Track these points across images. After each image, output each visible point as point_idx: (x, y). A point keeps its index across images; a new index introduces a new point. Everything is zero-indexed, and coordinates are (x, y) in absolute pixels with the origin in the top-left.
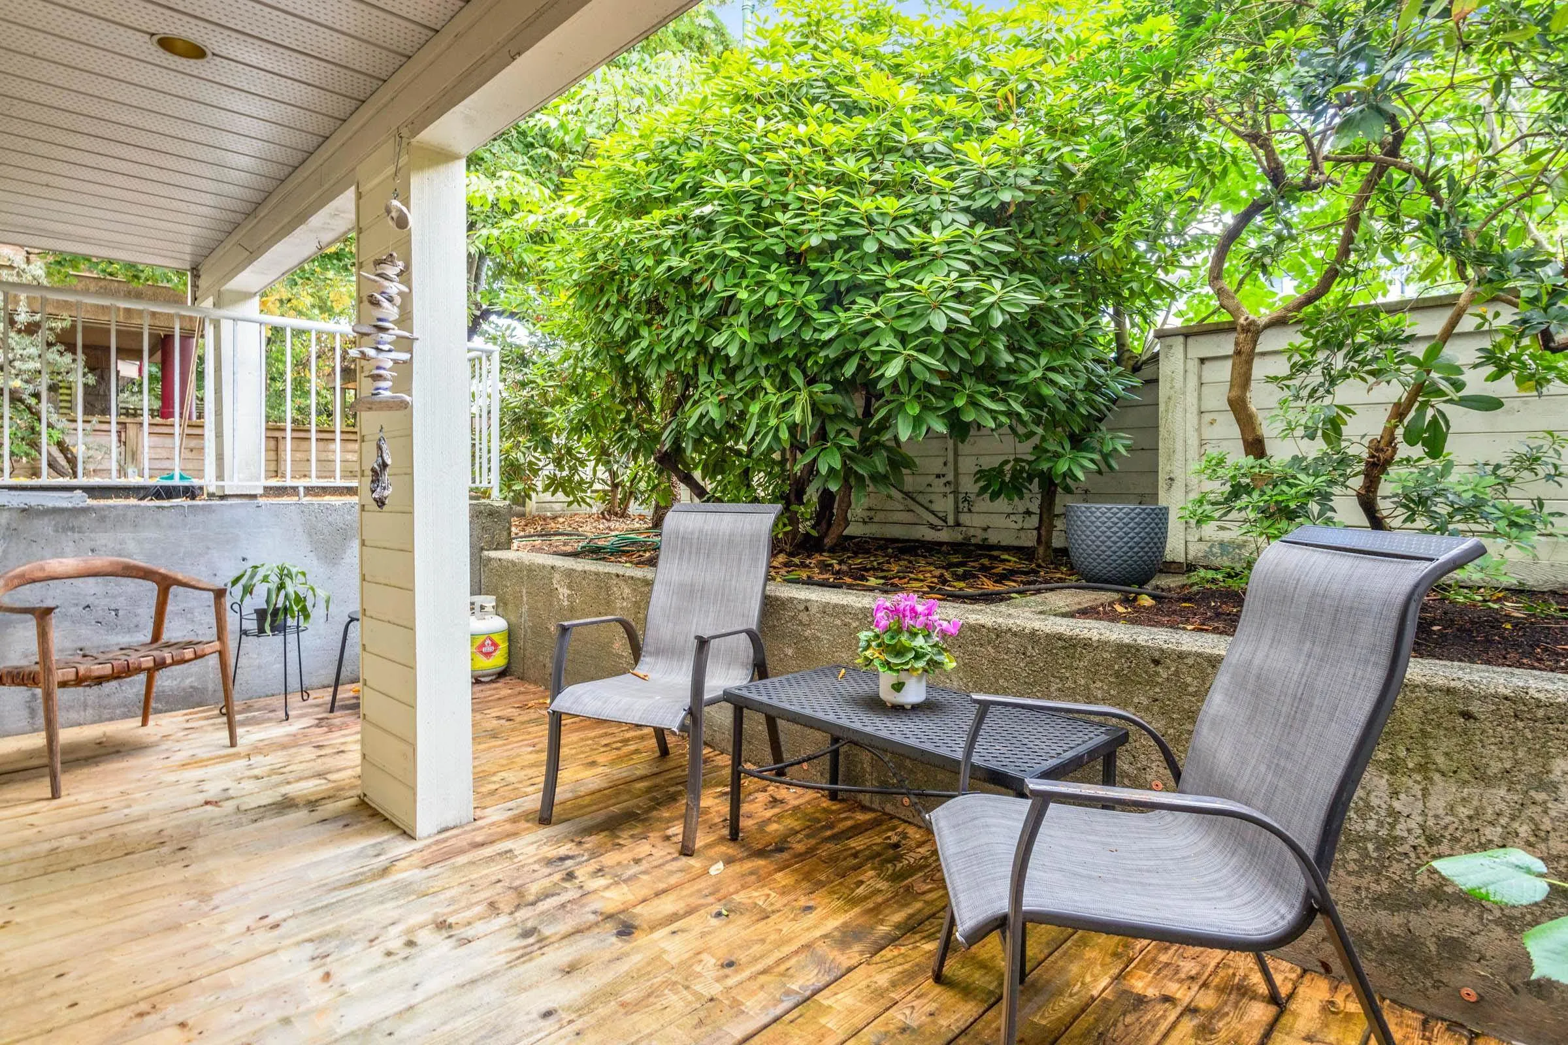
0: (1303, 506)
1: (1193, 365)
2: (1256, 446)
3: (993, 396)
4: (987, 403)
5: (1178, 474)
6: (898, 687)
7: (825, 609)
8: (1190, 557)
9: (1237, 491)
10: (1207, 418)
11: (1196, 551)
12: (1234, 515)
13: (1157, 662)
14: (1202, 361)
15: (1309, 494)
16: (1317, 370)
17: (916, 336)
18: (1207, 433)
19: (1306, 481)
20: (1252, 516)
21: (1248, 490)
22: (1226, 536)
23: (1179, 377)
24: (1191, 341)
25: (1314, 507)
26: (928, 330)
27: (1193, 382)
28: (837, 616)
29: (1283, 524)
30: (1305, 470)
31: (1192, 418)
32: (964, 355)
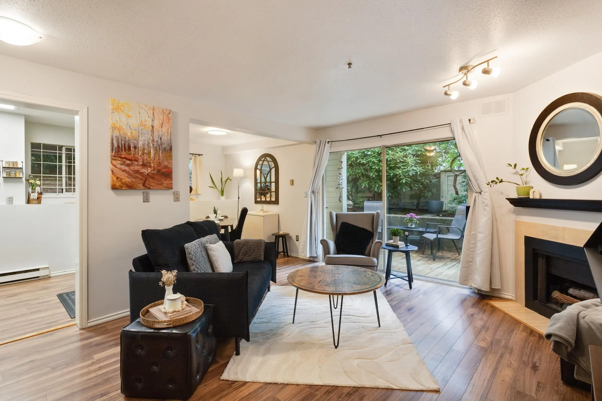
0: (463, 202)
1: (446, 177)
2: (457, 193)
3: (417, 184)
4: (416, 185)
5: (444, 195)
6: (412, 225)
7: (393, 217)
8: (446, 209)
9: (455, 199)
10: (449, 186)
11: (447, 208)
12: (454, 203)
13: (445, 221)
14: (448, 176)
15: (464, 200)
16: (465, 183)
17: (407, 176)
18: (449, 188)
19: (463, 198)
20: (457, 203)
21: (456, 199)
22: (452, 206)
23: (444, 178)
24: (446, 173)
25: (464, 201)
26: (409, 175)
27: (446, 180)
28: (395, 218)
29: (460, 204)
30: (463, 197)
31: (446, 186)
32: (413, 178)
